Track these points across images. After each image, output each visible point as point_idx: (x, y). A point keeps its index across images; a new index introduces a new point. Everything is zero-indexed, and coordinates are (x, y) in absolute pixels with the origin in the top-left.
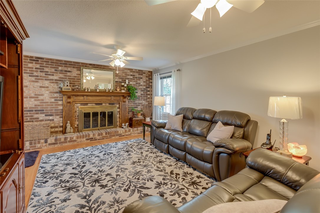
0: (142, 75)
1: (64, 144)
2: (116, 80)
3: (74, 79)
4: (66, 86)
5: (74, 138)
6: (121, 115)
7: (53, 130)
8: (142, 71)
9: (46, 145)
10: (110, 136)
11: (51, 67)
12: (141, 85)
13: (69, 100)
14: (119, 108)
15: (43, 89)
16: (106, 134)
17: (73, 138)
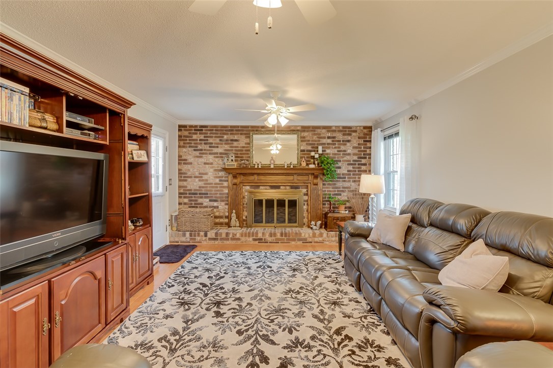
0: (350, 135)
1: (225, 242)
2: (302, 148)
3: (242, 151)
4: (230, 160)
5: (238, 236)
6: (309, 207)
7: (217, 220)
8: (350, 128)
9: (206, 240)
10: (287, 239)
11: (216, 137)
12: (349, 154)
13: (235, 181)
14: (307, 194)
15: (207, 166)
16: (282, 235)
17: (236, 235)
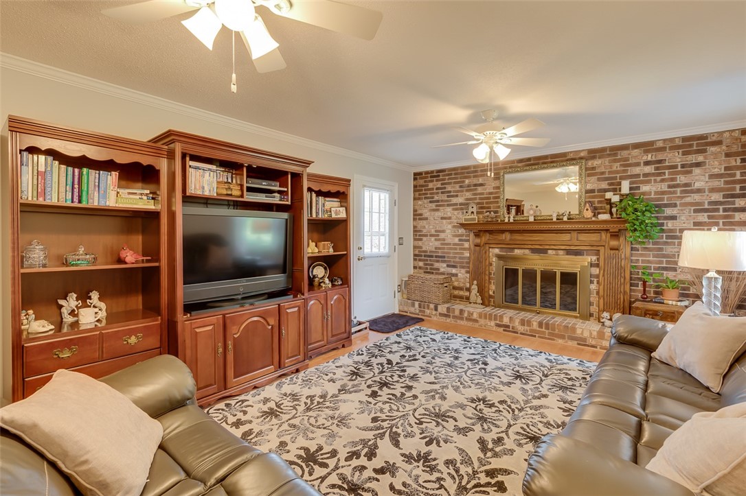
0: (702, 151)
1: (459, 321)
2: (589, 187)
3: (489, 198)
4: (470, 212)
5: (475, 316)
7: (456, 292)
8: (702, 137)
9: (436, 315)
10: (548, 334)
11: (455, 183)
13: (478, 241)
15: (444, 221)
16: (540, 324)
17: (472, 314)
